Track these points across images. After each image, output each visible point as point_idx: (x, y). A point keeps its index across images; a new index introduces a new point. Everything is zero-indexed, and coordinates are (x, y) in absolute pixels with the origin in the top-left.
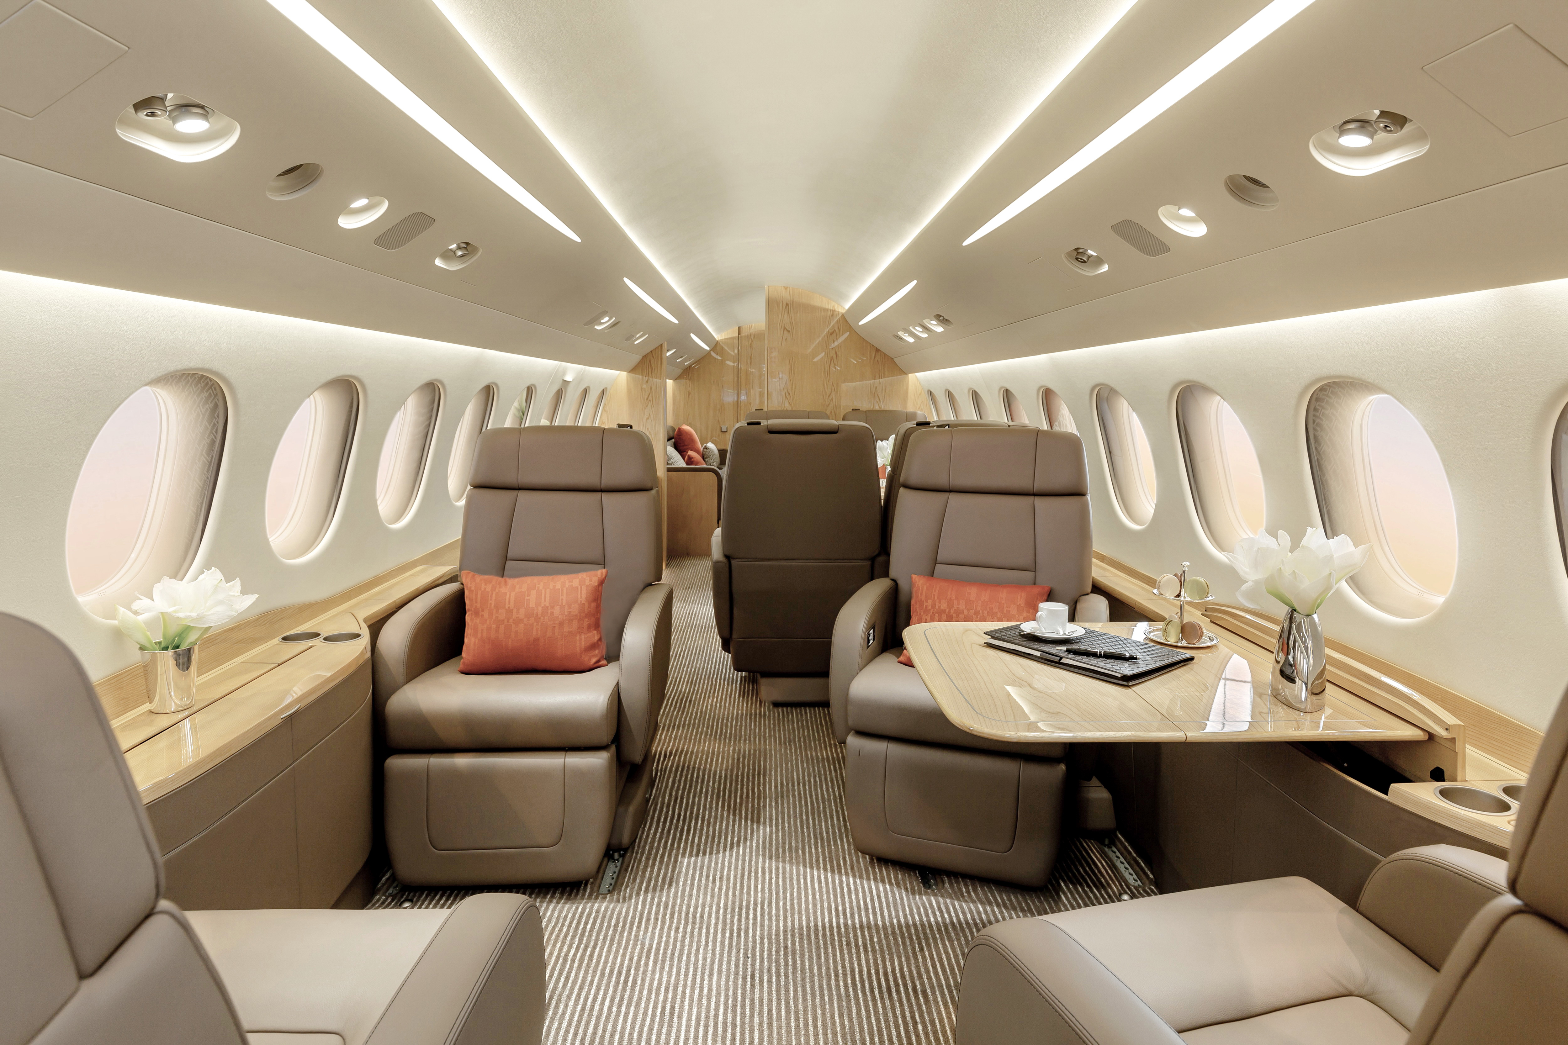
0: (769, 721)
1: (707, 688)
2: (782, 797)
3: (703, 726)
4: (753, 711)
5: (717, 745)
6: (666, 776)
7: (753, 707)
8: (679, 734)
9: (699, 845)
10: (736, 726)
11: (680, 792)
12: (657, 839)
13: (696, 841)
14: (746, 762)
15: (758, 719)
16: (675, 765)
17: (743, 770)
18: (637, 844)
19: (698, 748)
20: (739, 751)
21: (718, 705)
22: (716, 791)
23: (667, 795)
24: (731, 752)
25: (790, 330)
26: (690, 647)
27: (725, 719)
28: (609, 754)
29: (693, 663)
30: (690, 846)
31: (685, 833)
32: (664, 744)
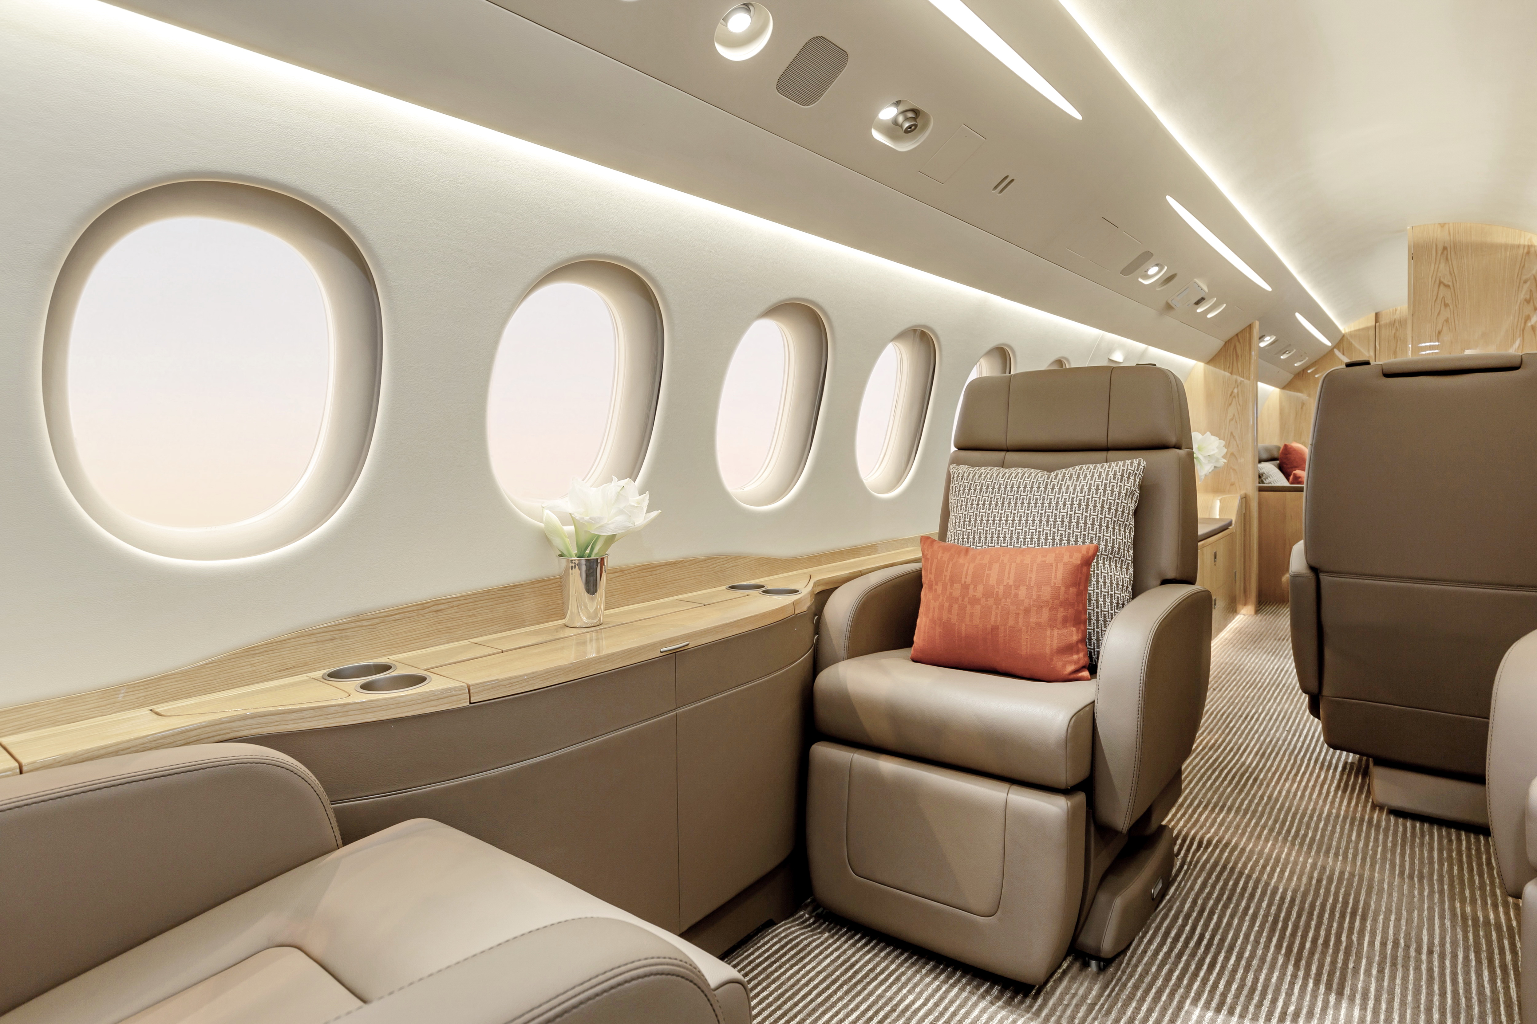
0: (1386, 837)
1: (1286, 766)
2: (1394, 964)
3: (1269, 818)
4: (1358, 815)
5: (1286, 850)
6: (1195, 873)
7: (1360, 809)
8: (1228, 820)
9: (1224, 995)
10: (1324, 829)
11: (1211, 902)
12: (1158, 962)
13: (1221, 986)
14: (1333, 889)
15: (1364, 828)
16: (1212, 861)
17: (1325, 900)
18: (1127, 958)
19: (1255, 846)
20: (1324, 868)
21: (1299, 793)
22: (1270, 919)
23: (1190, 900)
24: (1309, 866)
25: (1450, 284)
26: (1269, 710)
27: (1307, 815)
28: (1069, 803)
29: (1270, 730)
30: (1209, 991)
31: (1205, 967)
32: (1201, 827)
